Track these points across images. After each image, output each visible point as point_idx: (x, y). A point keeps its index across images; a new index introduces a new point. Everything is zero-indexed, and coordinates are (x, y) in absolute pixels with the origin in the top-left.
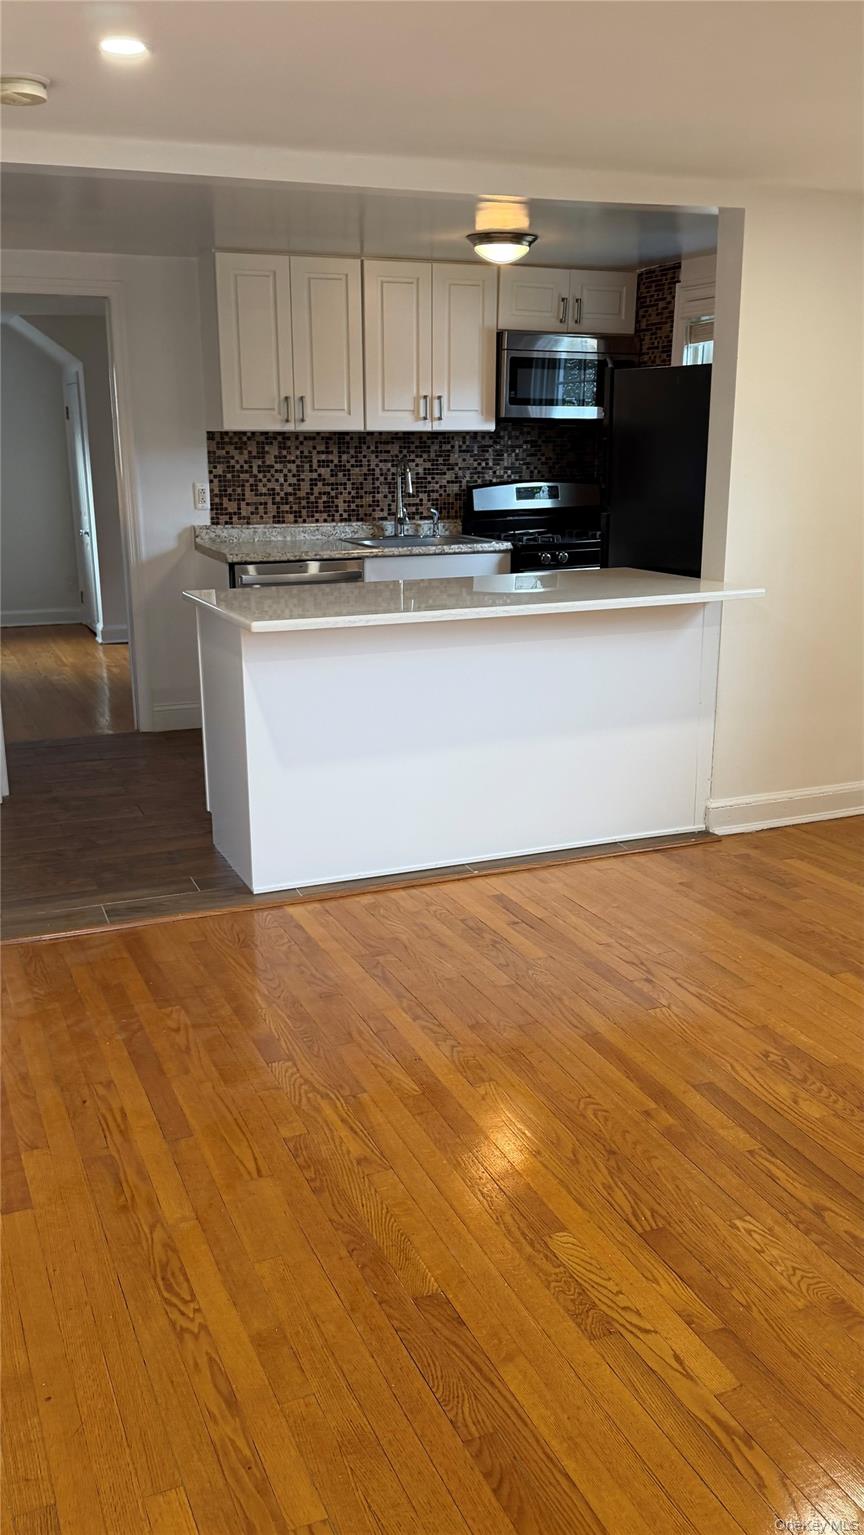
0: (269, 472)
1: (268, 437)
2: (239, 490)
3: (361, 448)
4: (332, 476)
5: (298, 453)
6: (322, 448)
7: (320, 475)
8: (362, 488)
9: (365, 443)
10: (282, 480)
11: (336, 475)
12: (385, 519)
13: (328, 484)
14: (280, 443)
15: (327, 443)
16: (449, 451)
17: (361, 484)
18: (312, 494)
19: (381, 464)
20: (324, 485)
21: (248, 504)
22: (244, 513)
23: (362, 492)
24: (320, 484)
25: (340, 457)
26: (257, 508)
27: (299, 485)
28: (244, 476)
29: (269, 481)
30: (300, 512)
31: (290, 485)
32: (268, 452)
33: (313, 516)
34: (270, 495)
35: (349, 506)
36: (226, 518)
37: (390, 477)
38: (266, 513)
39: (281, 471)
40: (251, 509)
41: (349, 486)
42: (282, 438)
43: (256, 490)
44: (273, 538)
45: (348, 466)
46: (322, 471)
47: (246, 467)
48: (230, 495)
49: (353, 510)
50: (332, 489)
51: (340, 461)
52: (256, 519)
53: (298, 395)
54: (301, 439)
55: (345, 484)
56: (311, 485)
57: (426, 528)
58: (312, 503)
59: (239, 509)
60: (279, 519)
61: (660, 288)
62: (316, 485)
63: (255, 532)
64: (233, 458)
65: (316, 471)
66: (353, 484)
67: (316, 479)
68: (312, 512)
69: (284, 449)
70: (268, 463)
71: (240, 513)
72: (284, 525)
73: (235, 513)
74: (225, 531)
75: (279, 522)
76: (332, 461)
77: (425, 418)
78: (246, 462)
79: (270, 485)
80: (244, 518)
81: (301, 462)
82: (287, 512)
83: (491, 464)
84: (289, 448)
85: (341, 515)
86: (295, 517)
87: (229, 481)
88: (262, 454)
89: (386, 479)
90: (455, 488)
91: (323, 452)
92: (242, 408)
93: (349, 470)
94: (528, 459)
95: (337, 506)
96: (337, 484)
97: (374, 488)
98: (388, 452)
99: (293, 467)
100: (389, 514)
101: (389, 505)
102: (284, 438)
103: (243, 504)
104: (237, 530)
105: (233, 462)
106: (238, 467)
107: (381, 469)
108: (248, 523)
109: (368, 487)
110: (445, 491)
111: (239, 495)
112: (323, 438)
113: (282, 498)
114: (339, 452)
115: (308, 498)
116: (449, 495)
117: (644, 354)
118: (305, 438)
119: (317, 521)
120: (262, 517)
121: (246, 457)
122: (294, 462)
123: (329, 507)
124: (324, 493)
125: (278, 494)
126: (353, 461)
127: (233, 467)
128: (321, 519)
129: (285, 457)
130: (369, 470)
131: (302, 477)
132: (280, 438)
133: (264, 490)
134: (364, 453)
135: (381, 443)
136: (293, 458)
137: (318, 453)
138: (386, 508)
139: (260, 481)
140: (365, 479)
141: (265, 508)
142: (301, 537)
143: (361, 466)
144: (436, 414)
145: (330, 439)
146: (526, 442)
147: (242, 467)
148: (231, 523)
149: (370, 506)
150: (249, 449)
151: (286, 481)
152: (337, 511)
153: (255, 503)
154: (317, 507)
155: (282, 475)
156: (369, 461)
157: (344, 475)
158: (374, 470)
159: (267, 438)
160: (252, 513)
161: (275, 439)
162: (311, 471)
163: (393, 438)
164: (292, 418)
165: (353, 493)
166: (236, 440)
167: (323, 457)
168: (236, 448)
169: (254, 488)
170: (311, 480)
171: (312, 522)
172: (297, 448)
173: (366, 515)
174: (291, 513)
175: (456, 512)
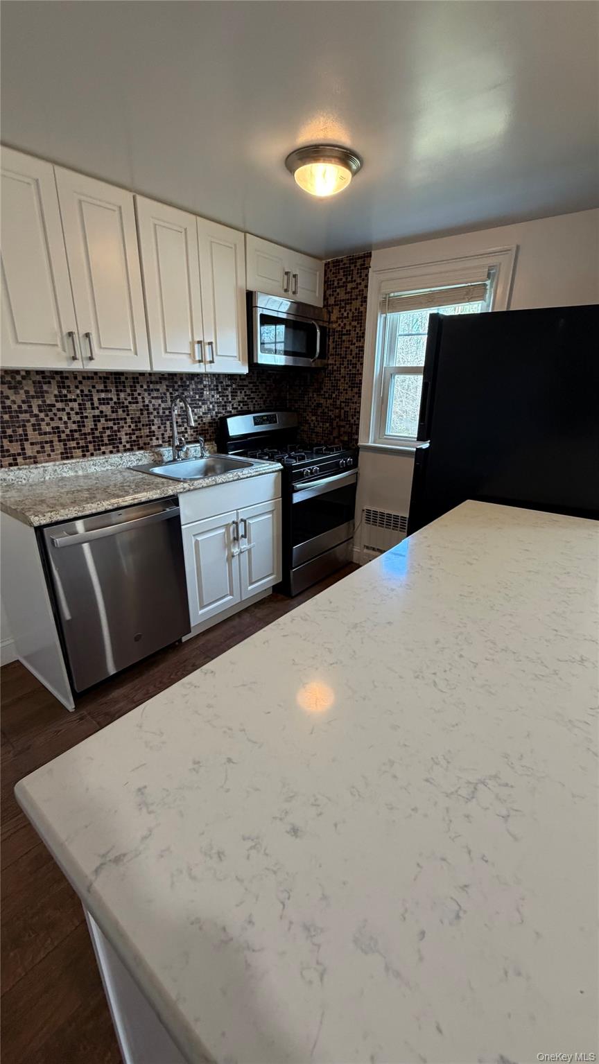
0: (51, 410)
1: (45, 377)
2: (20, 431)
3: (135, 387)
4: (113, 412)
5: (78, 392)
6: (101, 387)
7: (102, 412)
8: (140, 422)
9: (138, 383)
10: (65, 418)
11: (117, 412)
12: (160, 446)
13: (110, 420)
14: (58, 382)
15: (105, 382)
16: (203, 389)
17: (139, 418)
18: (97, 429)
19: (153, 401)
20: (106, 420)
21: (32, 444)
22: (29, 453)
23: (140, 425)
24: (103, 420)
25: (118, 395)
26: (43, 447)
27: (83, 422)
28: (23, 416)
29: (52, 419)
30: (87, 447)
31: (74, 422)
32: (47, 392)
33: (100, 449)
34: (54, 433)
35: (130, 438)
36: (10, 460)
37: (161, 411)
38: (53, 451)
39: (63, 410)
40: (37, 448)
41: (129, 420)
42: (61, 377)
43: (40, 429)
44: (64, 475)
45: (126, 403)
46: (103, 408)
47: (25, 407)
48: (10, 436)
49: (134, 441)
50: (114, 424)
51: (118, 399)
52: (41, 457)
53: (83, 332)
54: (80, 378)
55: (125, 419)
56: (94, 421)
57: (192, 450)
58: (98, 437)
59: (23, 449)
60: (67, 455)
61: (348, 272)
62: (99, 421)
63: (45, 471)
64: (8, 398)
65: (98, 408)
66: (132, 418)
67: (98, 416)
68: (99, 445)
69: (64, 387)
70: (48, 402)
71: (25, 454)
72: (74, 461)
73: (19, 454)
74: (12, 474)
75: (67, 458)
76: (111, 399)
77: (200, 361)
78: (23, 402)
79: (53, 424)
80: (30, 457)
81: (82, 400)
82: (74, 448)
83: (230, 399)
84: (69, 387)
85: (125, 446)
86: (83, 451)
87: (7, 422)
88: (41, 394)
89: (158, 413)
90: (207, 419)
91: (102, 391)
92: (17, 342)
93: (127, 407)
94: (252, 395)
95: (120, 439)
96: (118, 419)
97: (149, 421)
98: (158, 390)
99: (75, 405)
100: (163, 442)
101: (163, 434)
102: (62, 378)
103: (27, 445)
104: (25, 471)
105: (8, 403)
106: (15, 407)
107: (154, 405)
108: (35, 462)
109: (144, 420)
110: (202, 420)
111: (21, 435)
112: (100, 378)
113: (67, 435)
114: (117, 391)
115: (93, 433)
116: (204, 424)
117: (332, 322)
118: (84, 378)
119: (104, 453)
120: (49, 455)
121: (24, 397)
122: (75, 400)
123: (113, 440)
124: (108, 428)
125: (63, 432)
126: (130, 399)
127: (10, 407)
128: (107, 451)
129: (66, 396)
130: (144, 406)
131: (85, 415)
132: (58, 378)
133: (48, 429)
134: (138, 392)
135: (151, 383)
136: (73, 397)
137: (98, 391)
138: (160, 437)
139: (43, 420)
140: (142, 414)
141: (52, 446)
142: (92, 469)
143: (137, 403)
144: (208, 358)
145: (108, 378)
146: (250, 383)
147: (20, 407)
148: (16, 464)
149: (147, 436)
150: (26, 388)
151: (69, 418)
152: (121, 443)
153: (41, 443)
154: (102, 441)
155: (65, 413)
156: (143, 398)
157: (124, 411)
158: (148, 406)
159: (43, 378)
160: (38, 452)
161: (53, 378)
162: (93, 408)
163: (160, 378)
164: (78, 356)
165: (133, 426)
166: (8, 378)
167: (103, 395)
168: (10, 388)
169: (37, 427)
170: (94, 416)
171: (100, 455)
172: (77, 387)
173: (145, 444)
174: (79, 448)
175: (210, 436)
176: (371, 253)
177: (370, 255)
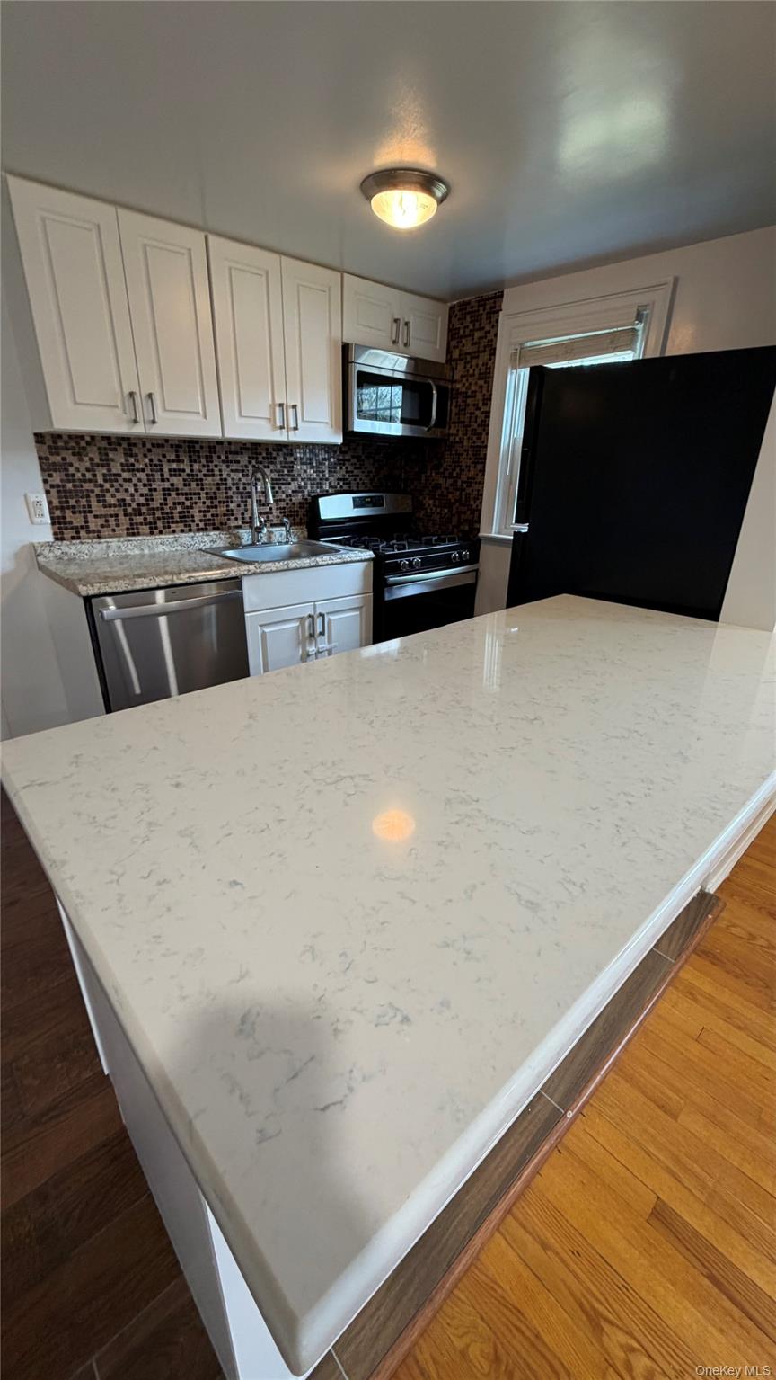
0: (117, 481)
1: (112, 442)
2: (84, 502)
3: (211, 457)
4: (185, 485)
5: (147, 461)
6: (173, 457)
7: (172, 485)
8: (216, 498)
9: (215, 453)
10: (132, 490)
11: (189, 485)
12: (239, 527)
13: (182, 494)
14: (125, 449)
15: (177, 451)
16: (292, 462)
17: (215, 493)
18: (166, 504)
19: (232, 475)
20: (178, 494)
21: (96, 516)
22: (92, 526)
23: (216, 502)
24: (173, 494)
25: (191, 466)
26: (107, 521)
27: (152, 495)
28: (86, 486)
29: (117, 490)
30: (155, 523)
31: (142, 495)
32: (113, 460)
33: (169, 527)
34: (120, 506)
35: (205, 516)
36: (72, 533)
37: (241, 487)
38: (118, 525)
39: (130, 480)
40: (101, 521)
41: (203, 496)
42: (127, 443)
43: (105, 501)
44: (129, 552)
45: (201, 476)
46: (174, 480)
47: (89, 476)
48: (74, 507)
49: (209, 520)
50: (187, 499)
51: (192, 471)
52: (105, 532)
53: (145, 392)
54: (149, 446)
55: (199, 494)
56: (164, 495)
57: (277, 534)
58: (167, 513)
59: (86, 522)
60: (133, 531)
61: (476, 318)
62: (170, 495)
63: (108, 547)
64: (71, 465)
65: (168, 480)
66: (207, 493)
67: (169, 489)
68: (168, 522)
69: (131, 455)
70: (114, 471)
71: (88, 527)
72: (140, 538)
73: (82, 527)
74: (73, 547)
75: (133, 535)
76: (184, 471)
77: (282, 428)
78: (88, 470)
79: (119, 496)
80: (94, 531)
81: (151, 471)
82: (141, 524)
83: (327, 476)
84: (137, 455)
85: (198, 525)
86: (151, 528)
87: (70, 491)
88: (106, 462)
89: (238, 488)
90: (298, 498)
91: (173, 461)
92: (75, 403)
93: (201, 480)
94: (356, 472)
95: (193, 516)
96: (190, 494)
97: (227, 497)
98: (238, 462)
99: (143, 476)
100: (243, 523)
101: (243, 514)
102: (129, 445)
103: (90, 517)
104: (87, 546)
105: (72, 470)
106: (78, 475)
107: (233, 479)
108: (99, 537)
109: (222, 497)
110: (291, 500)
111: (84, 506)
112: (172, 446)
113: (134, 509)
114: (191, 461)
115: (162, 509)
116: (294, 504)
117: (456, 382)
118: (153, 445)
119: (174, 531)
120: (114, 530)
121: (88, 464)
122: (143, 470)
123: (185, 517)
124: (179, 503)
125: (130, 505)
126: (204, 471)
127: (73, 475)
128: (178, 529)
129: (133, 465)
130: (221, 480)
131: (153, 487)
132: (125, 445)
133: (113, 501)
134: (215, 463)
135: (231, 453)
136: (141, 467)
137: (169, 461)
138: (240, 517)
139: (108, 491)
140: (219, 489)
141: (117, 520)
142: (160, 549)
143: (213, 475)
144: (292, 425)
145: (181, 447)
146: (353, 457)
147: (84, 475)
148: (79, 538)
149: (225, 515)
150: (91, 455)
151: (136, 490)
152: (193, 521)
153: (105, 516)
154: (172, 517)
155: (131, 484)
156: (220, 471)
157: (198, 485)
158: (226, 480)
159: (110, 444)
160: (102, 526)
161: (120, 445)
162: (163, 480)
163: (241, 448)
164: (140, 418)
165: (208, 503)
166: (72, 444)
167: (174, 466)
168: (74, 454)
169: (101, 499)
170: (164, 489)
171: (169, 533)
172: (145, 456)
173: (221, 524)
174: (146, 524)
175: (301, 519)
176: (503, 292)
177: (501, 295)
